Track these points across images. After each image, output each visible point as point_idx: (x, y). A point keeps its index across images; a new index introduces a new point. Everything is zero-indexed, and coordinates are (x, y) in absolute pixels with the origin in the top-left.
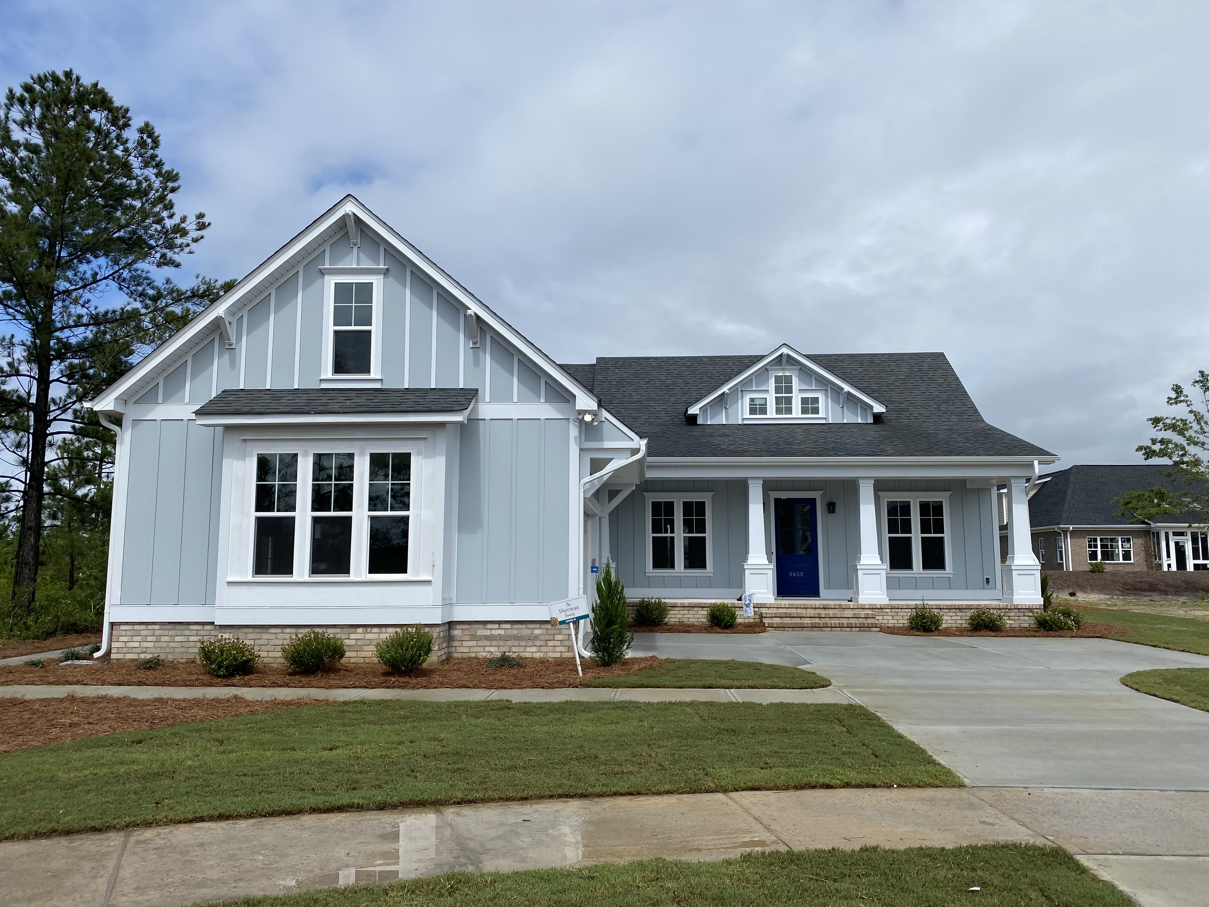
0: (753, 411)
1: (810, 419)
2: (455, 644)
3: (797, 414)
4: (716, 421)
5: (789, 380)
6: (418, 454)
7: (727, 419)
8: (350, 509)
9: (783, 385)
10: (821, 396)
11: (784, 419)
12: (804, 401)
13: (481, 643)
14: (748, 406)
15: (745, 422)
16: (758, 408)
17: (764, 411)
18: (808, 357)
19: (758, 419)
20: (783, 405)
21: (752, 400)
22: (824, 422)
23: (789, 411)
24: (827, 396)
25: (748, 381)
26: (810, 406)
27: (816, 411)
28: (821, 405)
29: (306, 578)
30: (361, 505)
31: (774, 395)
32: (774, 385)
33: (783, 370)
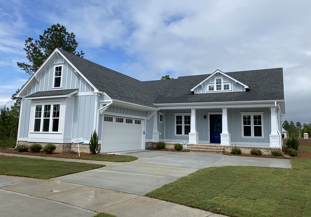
0: (210, 89)
1: (227, 91)
2: (72, 148)
3: (222, 90)
4: (199, 93)
5: (220, 80)
6: (62, 104)
7: (202, 92)
8: (49, 117)
9: (219, 82)
10: (230, 84)
11: (219, 91)
12: (225, 86)
13: (76, 149)
14: (208, 88)
15: (208, 93)
16: (211, 89)
17: (213, 89)
18: (226, 73)
19: (211, 92)
20: (219, 87)
21: (210, 86)
22: (231, 92)
23: (220, 89)
24: (231, 84)
25: (208, 81)
26: (226, 87)
27: (228, 88)
28: (230, 87)
29: (42, 132)
30: (51, 116)
31: (216, 84)
32: (216, 82)
33: (218, 77)
